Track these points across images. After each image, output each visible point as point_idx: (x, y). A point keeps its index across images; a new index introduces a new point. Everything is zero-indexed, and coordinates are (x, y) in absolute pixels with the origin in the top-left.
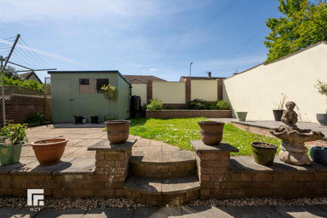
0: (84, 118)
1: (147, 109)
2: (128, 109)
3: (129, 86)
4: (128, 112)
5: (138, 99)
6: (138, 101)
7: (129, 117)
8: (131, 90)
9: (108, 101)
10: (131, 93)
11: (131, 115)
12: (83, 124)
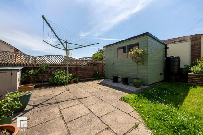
0: (119, 78)
1: (190, 72)
2: (162, 71)
3: (164, 47)
4: (161, 74)
5: (177, 60)
6: (177, 63)
7: (163, 79)
8: (166, 51)
9: (136, 64)
10: (166, 54)
11: (165, 77)
12: (118, 82)
